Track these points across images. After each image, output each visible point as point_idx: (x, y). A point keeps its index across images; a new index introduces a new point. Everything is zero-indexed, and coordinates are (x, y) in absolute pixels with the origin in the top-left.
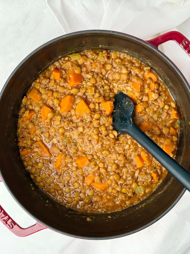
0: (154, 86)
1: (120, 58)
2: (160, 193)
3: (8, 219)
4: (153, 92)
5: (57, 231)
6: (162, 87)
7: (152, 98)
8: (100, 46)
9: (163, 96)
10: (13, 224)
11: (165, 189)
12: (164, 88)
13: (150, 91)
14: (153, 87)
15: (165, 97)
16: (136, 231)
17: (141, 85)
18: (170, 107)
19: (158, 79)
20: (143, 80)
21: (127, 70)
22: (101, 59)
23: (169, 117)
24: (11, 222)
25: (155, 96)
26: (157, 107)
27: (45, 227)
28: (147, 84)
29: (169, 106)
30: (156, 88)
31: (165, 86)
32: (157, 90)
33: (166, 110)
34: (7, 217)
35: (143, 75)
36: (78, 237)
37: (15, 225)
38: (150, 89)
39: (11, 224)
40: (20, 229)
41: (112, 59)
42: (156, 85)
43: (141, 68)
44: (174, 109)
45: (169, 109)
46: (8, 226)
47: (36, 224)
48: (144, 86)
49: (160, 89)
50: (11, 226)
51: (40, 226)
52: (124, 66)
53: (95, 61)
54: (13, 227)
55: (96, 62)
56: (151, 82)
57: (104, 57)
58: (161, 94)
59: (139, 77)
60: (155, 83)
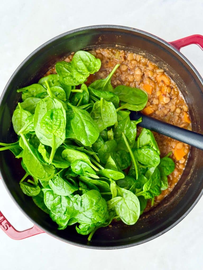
0: (167, 90)
1: (136, 60)
2: (166, 205)
3: (2, 219)
4: (164, 96)
5: (55, 236)
6: (174, 90)
7: (163, 102)
8: (117, 46)
9: (175, 100)
10: (8, 226)
11: (171, 201)
12: (176, 92)
13: (162, 94)
14: (165, 91)
15: (177, 100)
16: (140, 243)
17: (152, 87)
18: (182, 111)
19: (170, 82)
20: (155, 83)
21: (141, 72)
22: (117, 59)
23: (181, 121)
24: (6, 223)
25: (166, 100)
26: (168, 110)
27: (42, 232)
28: (159, 87)
29: (181, 109)
30: (168, 91)
31: (177, 89)
32: (169, 94)
33: (177, 113)
34: (2, 217)
35: (155, 78)
36: (77, 245)
37: (10, 227)
38: (162, 92)
39: (6, 226)
40: (16, 232)
41: (128, 61)
42: (169, 88)
43: (154, 71)
44: (186, 112)
45: (181, 113)
46: (3, 227)
47: (33, 227)
48: (155, 89)
49: (172, 93)
50: (6, 228)
51: (37, 230)
52: (138, 68)
53: (111, 60)
54: (7, 229)
55: (113, 62)
56: (163, 85)
57: (121, 57)
58: (173, 97)
59: (152, 80)
60: (168, 86)
